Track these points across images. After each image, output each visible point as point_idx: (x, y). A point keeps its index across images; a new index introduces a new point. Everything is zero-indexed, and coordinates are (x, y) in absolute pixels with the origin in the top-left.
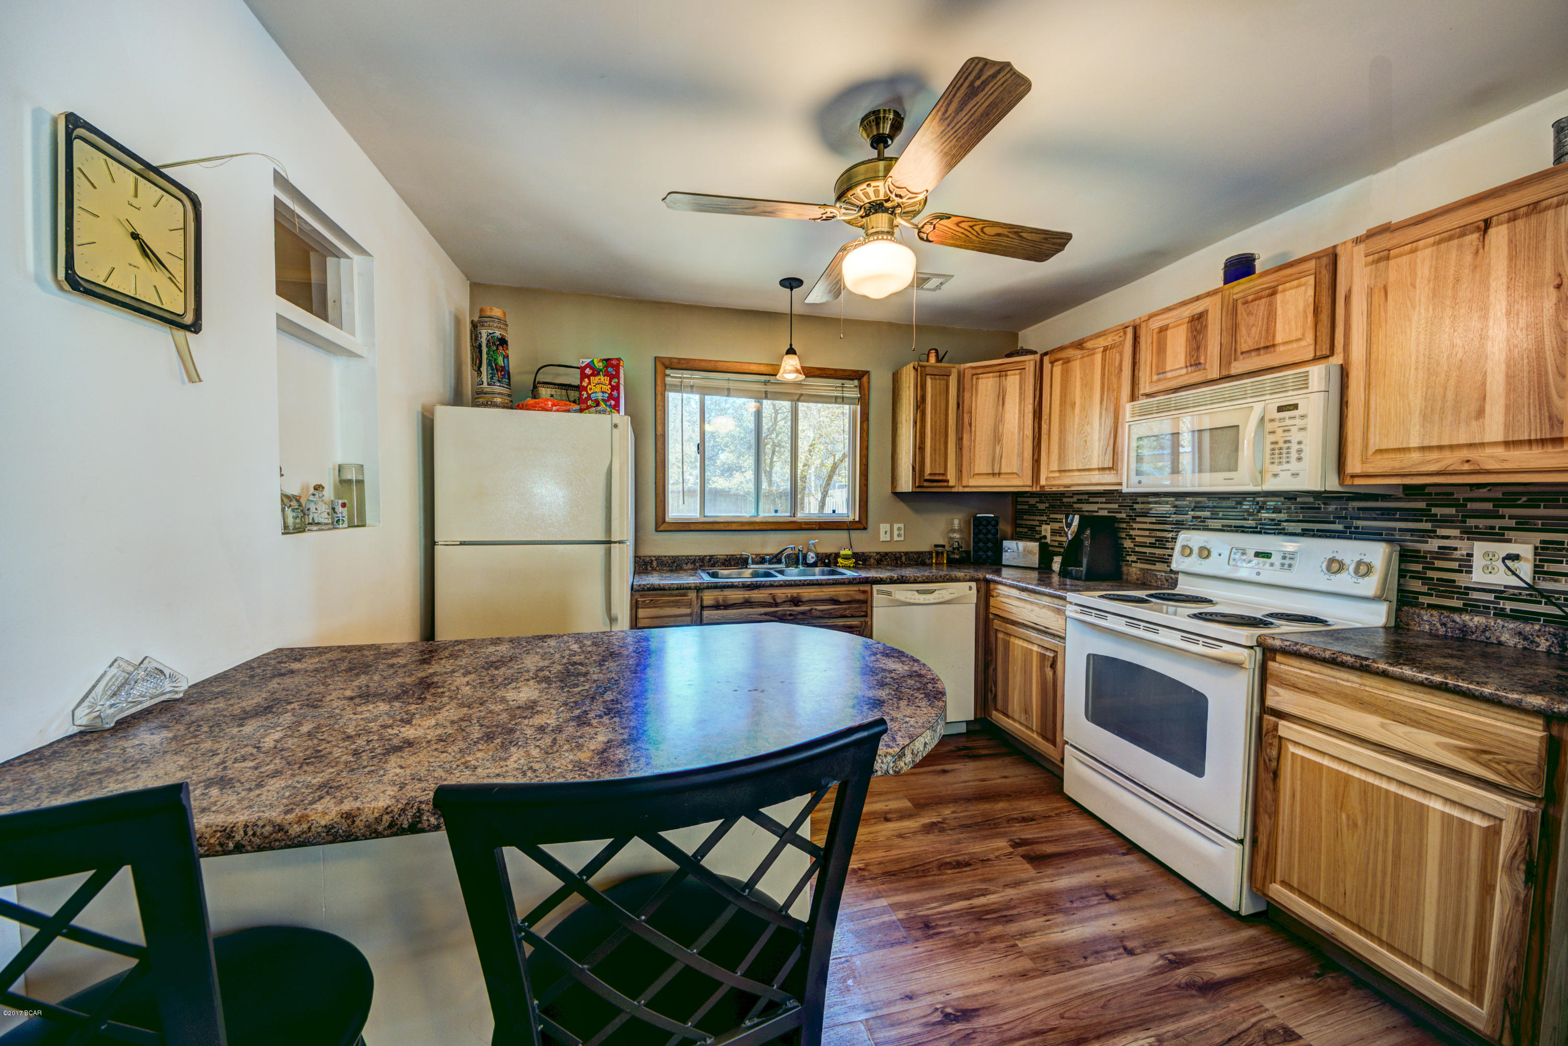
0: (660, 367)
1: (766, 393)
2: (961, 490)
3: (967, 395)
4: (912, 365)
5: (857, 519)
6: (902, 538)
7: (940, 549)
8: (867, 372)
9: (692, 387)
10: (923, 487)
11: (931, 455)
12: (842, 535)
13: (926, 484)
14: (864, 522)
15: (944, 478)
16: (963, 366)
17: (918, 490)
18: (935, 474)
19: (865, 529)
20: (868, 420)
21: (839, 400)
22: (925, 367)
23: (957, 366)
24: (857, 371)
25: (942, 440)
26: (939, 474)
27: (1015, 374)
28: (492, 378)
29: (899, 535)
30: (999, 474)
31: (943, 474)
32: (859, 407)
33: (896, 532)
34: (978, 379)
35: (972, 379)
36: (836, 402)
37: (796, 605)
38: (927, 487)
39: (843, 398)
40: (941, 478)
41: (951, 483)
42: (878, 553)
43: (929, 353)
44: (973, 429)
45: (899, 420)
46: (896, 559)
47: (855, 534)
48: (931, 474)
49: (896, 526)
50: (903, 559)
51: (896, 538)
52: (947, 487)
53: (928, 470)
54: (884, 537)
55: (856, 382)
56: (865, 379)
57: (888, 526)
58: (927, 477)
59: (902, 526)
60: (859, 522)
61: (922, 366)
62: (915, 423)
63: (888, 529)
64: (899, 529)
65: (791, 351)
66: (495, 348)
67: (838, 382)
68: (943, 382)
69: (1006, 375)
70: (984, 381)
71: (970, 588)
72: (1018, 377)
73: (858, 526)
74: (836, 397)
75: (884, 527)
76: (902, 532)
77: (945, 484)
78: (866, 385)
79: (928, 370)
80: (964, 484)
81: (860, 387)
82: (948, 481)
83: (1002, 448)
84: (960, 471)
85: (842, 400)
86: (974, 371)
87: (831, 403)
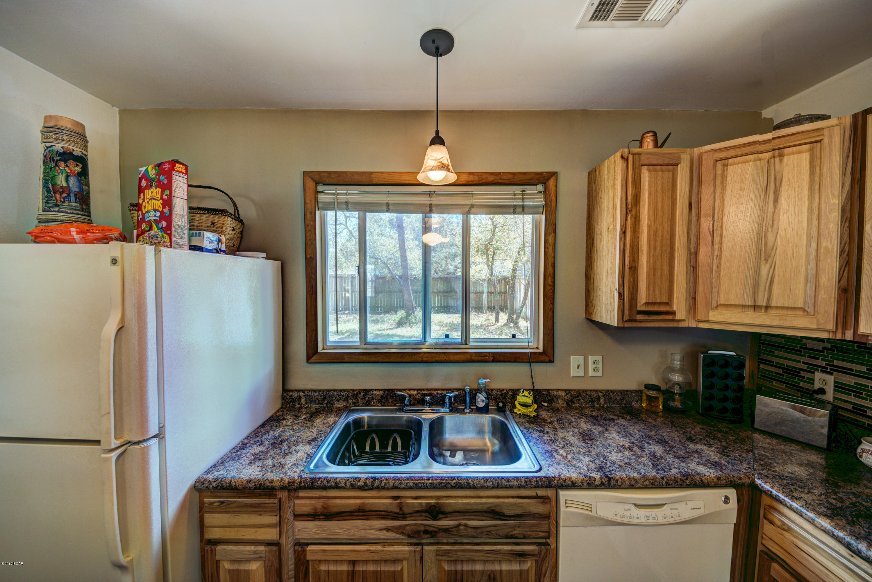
0: (311, 184)
1: (430, 206)
2: (693, 324)
3: (706, 192)
4: (618, 155)
5: (541, 350)
6: (600, 374)
7: (653, 393)
8: (554, 174)
9: (347, 203)
10: (635, 321)
11: (648, 276)
12: (523, 369)
13: (639, 317)
14: (550, 352)
15: (667, 308)
16: (697, 151)
17: (627, 325)
18: (654, 304)
19: (551, 361)
20: (555, 232)
21: (519, 210)
22: (640, 154)
23: (688, 150)
24: (541, 173)
25: (666, 256)
26: (660, 304)
27: (800, 152)
28: (47, 202)
29: (595, 370)
30: (767, 308)
31: (667, 304)
32: (543, 217)
33: (591, 367)
34: (725, 165)
35: (715, 166)
36: (514, 213)
37: (435, 518)
38: (641, 321)
39: (523, 207)
40: (662, 308)
41: (678, 317)
42: (568, 391)
43: (642, 138)
44: (717, 239)
45: (597, 230)
46: (592, 400)
47: (539, 368)
48: (647, 304)
49: (591, 359)
50: (602, 400)
51: (591, 373)
52: (673, 321)
53: (643, 297)
54: (574, 372)
55: (540, 187)
56: (552, 182)
57: (581, 358)
58: (639, 309)
59: (599, 358)
60: (544, 353)
61: (634, 154)
62: (624, 233)
63: (581, 362)
64: (595, 362)
65: (438, 140)
66: (53, 164)
67: (518, 189)
68: (668, 175)
69: (781, 156)
70: (738, 168)
71: (727, 500)
72: (806, 156)
73: (543, 358)
74: (515, 207)
75: (575, 360)
76: (600, 366)
77: (670, 317)
78: (552, 189)
79: (645, 159)
80: (699, 317)
81: (546, 192)
82: (674, 313)
83: (773, 267)
84: (693, 298)
85: (523, 210)
86: (719, 155)
87: (510, 214)
